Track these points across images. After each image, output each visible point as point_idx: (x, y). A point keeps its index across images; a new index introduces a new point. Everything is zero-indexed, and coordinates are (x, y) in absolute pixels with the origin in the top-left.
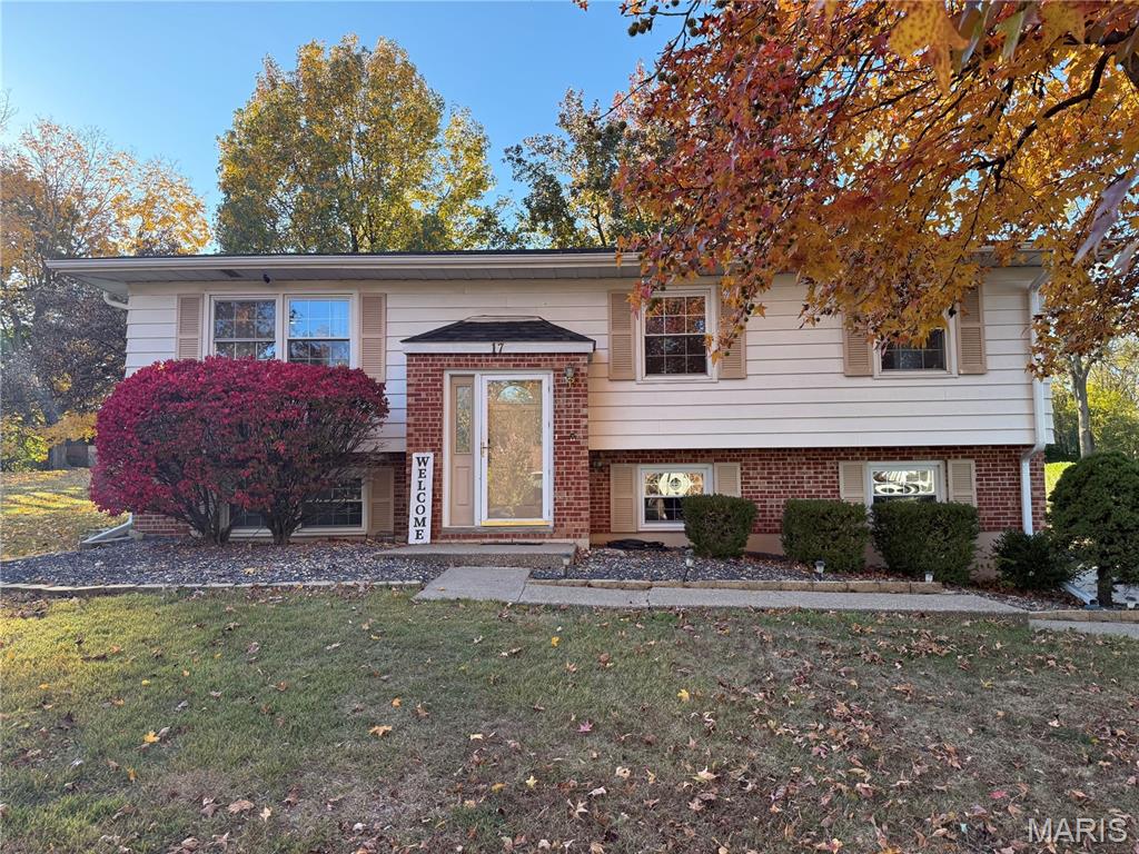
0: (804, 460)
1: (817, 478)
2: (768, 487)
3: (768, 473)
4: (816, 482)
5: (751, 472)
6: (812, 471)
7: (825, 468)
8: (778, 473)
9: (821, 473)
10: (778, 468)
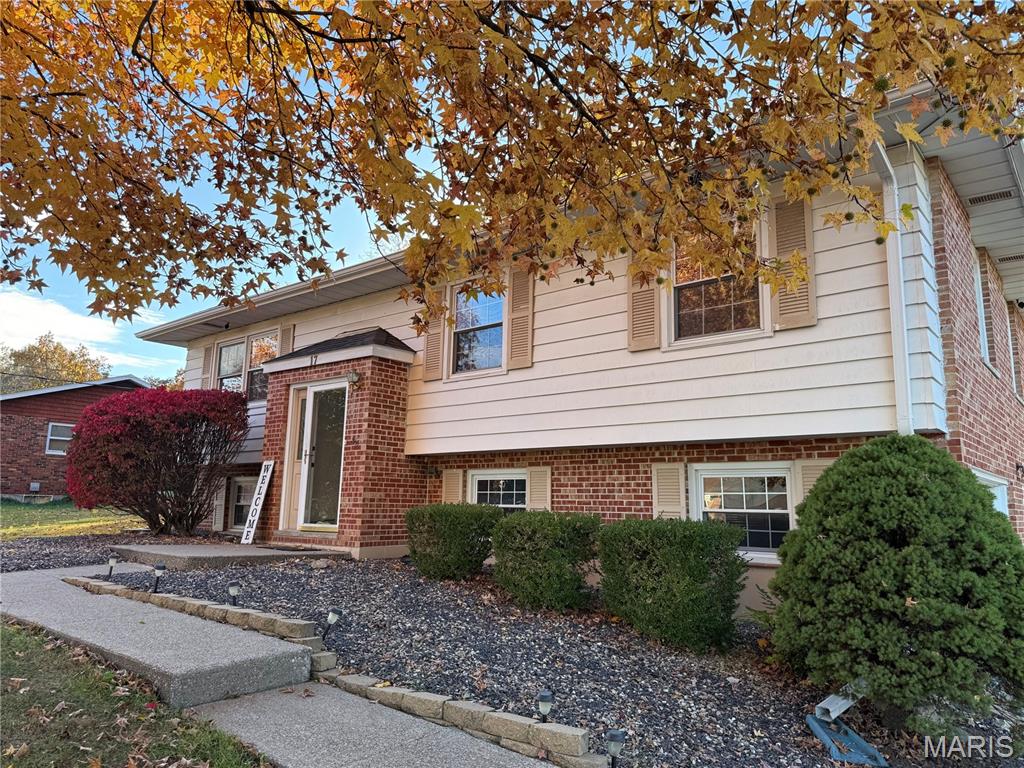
0: (615, 463)
1: (628, 485)
2: (579, 497)
3: (579, 479)
4: (628, 491)
5: (562, 477)
6: (624, 477)
7: (638, 473)
8: (588, 479)
9: (634, 479)
10: (589, 473)
